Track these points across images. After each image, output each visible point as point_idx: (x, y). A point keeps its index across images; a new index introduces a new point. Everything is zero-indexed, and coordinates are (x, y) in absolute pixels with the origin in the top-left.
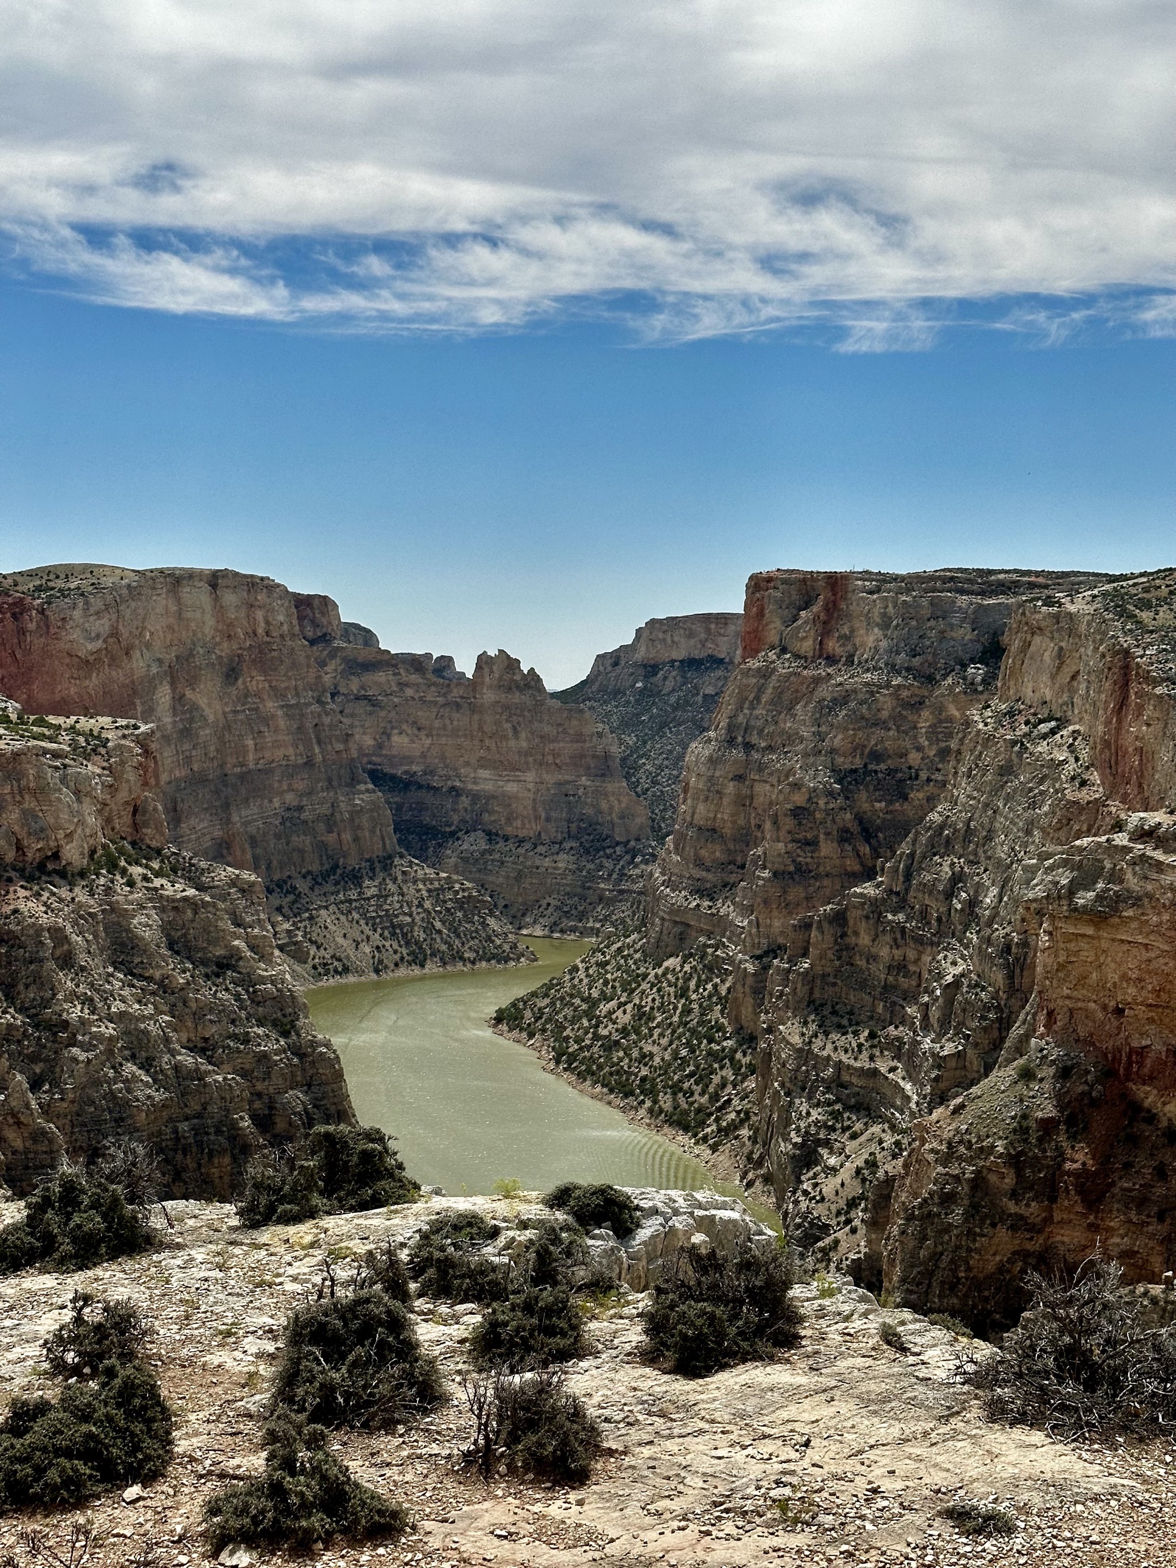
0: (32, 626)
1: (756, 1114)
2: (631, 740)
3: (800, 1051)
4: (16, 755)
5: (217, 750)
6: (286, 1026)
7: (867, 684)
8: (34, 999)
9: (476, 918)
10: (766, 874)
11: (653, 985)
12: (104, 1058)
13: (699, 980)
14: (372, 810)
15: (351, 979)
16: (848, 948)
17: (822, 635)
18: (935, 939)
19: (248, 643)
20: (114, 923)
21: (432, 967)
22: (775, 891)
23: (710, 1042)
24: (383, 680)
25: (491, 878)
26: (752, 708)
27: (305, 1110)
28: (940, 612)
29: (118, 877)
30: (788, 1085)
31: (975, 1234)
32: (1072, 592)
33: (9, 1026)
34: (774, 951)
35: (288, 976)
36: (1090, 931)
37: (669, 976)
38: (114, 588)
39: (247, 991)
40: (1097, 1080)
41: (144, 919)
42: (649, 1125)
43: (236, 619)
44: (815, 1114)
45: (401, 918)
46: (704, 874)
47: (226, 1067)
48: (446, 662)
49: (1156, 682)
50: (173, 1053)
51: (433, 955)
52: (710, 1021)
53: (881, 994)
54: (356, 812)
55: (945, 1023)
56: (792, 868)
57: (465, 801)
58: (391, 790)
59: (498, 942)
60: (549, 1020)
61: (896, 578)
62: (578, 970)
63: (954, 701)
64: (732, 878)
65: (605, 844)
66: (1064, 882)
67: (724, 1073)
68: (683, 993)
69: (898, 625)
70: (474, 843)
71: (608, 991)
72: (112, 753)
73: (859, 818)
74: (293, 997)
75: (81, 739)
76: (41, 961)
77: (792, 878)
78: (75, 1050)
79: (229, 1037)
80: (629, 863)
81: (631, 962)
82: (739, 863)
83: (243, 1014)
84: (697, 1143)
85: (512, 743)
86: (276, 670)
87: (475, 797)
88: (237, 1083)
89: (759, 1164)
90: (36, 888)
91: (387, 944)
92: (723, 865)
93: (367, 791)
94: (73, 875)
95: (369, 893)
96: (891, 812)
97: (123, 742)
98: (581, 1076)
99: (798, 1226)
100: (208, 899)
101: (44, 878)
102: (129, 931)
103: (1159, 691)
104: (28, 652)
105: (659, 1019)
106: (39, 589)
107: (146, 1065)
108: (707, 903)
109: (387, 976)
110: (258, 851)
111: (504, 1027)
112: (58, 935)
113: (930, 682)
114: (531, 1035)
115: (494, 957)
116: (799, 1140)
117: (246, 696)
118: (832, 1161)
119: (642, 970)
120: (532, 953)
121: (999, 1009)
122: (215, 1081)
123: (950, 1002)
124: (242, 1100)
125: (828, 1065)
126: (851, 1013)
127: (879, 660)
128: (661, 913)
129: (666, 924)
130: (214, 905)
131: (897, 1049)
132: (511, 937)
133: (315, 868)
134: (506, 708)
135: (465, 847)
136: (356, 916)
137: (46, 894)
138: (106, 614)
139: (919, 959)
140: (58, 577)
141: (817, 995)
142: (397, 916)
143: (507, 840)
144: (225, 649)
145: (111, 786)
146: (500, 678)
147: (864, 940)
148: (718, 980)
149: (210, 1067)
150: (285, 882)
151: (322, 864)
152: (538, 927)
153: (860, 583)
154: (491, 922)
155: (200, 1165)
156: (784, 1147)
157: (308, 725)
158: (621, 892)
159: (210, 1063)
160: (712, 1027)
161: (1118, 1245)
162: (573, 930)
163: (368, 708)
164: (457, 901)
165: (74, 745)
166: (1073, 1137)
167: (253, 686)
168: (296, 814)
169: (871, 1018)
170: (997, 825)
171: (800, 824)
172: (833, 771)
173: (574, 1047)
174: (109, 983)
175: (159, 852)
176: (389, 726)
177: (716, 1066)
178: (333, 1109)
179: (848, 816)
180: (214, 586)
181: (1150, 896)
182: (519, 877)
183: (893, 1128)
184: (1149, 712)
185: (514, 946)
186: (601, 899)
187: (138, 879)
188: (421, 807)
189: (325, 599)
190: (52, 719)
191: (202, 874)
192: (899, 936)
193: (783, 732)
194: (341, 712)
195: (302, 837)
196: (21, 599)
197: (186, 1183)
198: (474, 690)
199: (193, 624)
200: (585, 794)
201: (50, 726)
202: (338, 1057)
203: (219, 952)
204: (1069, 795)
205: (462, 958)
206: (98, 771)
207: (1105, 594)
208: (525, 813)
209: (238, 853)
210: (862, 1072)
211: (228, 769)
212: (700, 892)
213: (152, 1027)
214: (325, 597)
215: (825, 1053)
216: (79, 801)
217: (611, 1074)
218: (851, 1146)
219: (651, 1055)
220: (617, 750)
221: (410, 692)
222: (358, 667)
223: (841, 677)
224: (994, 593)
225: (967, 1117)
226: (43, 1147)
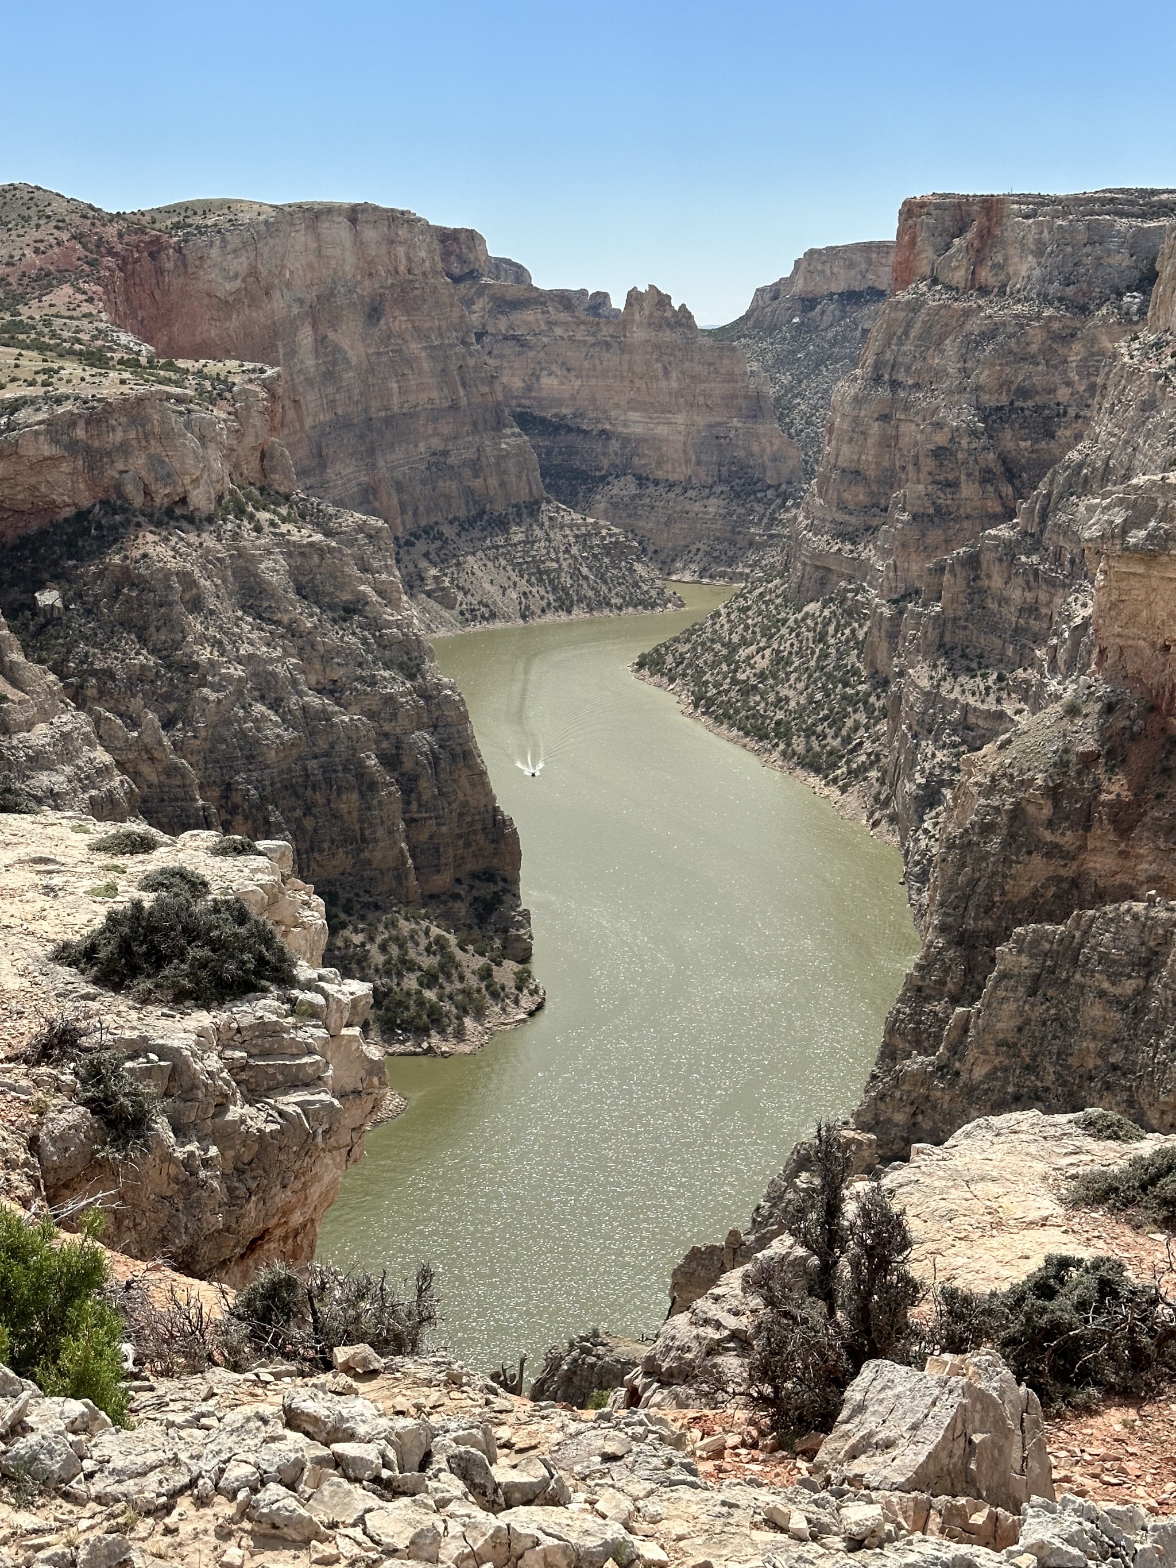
0: (169, 265)
1: (886, 757)
2: (786, 379)
3: (928, 694)
4: (140, 400)
5: (361, 394)
6: (411, 670)
7: (1017, 316)
8: (165, 641)
9: (623, 564)
10: (905, 517)
11: (792, 630)
12: (234, 698)
13: (838, 625)
14: (518, 455)
15: (499, 625)
16: (982, 591)
17: (975, 264)
18: (1068, 581)
19: (390, 281)
20: (242, 568)
21: (579, 614)
22: (913, 535)
23: (844, 687)
24: (531, 318)
25: (641, 524)
26: (900, 344)
27: (432, 750)
28: (1097, 237)
29: (246, 522)
30: (915, 727)
31: (1012, 861)
33: (143, 667)
34: (908, 595)
35: (415, 621)
36: (1141, 569)
37: (809, 622)
38: (252, 224)
39: (374, 636)
40: (1139, 715)
41: (271, 564)
42: (782, 767)
43: (377, 256)
44: (940, 755)
45: (548, 564)
46: (847, 517)
47: (354, 708)
50: (301, 694)
51: (580, 600)
52: (846, 666)
53: (1011, 636)
54: (503, 457)
55: (1070, 665)
56: (931, 511)
57: (615, 445)
58: (541, 433)
59: (645, 588)
60: (690, 665)
61: (1055, 201)
62: (720, 615)
63: (1107, 333)
64: (875, 522)
65: (756, 488)
66: (1118, 521)
67: (857, 716)
68: (821, 638)
69: (1052, 252)
70: (623, 488)
71: (749, 636)
72: (237, 398)
73: (1003, 459)
74: (418, 641)
75: (208, 384)
76: (171, 605)
77: (932, 521)
78: (206, 691)
79: (356, 680)
80: (780, 507)
81: (772, 607)
82: (882, 506)
83: (370, 657)
84: (827, 785)
85: (663, 384)
86: (418, 309)
87: (626, 440)
88: (363, 724)
89: (886, 804)
90: (164, 533)
91: (534, 590)
92: (865, 509)
93: (513, 434)
94: (201, 521)
95: (516, 539)
96: (1037, 451)
97: (249, 386)
98: (718, 720)
99: (917, 863)
100: (334, 544)
101: (172, 523)
102: (256, 575)
104: (167, 293)
105: (797, 664)
106: (177, 226)
107: (275, 705)
108: (849, 547)
109: (534, 622)
110: (405, 497)
111: (646, 672)
112: (186, 579)
113: (1083, 313)
114: (672, 680)
115: (641, 602)
116: (923, 781)
117: (389, 337)
119: (783, 615)
120: (679, 599)
122: (342, 721)
124: (369, 740)
125: (955, 708)
126: (981, 656)
127: (1031, 289)
128: (803, 558)
129: (808, 568)
130: (340, 550)
131: (1025, 691)
132: (658, 583)
133: (462, 513)
134: (657, 347)
135: (615, 492)
136: (503, 562)
137: (174, 539)
138: (243, 252)
139: (1051, 602)
140: (195, 213)
141: (948, 638)
142: (543, 562)
143: (657, 484)
144: (367, 288)
145: (237, 431)
146: (651, 316)
147: (997, 582)
148: (856, 625)
149: (337, 708)
150: (432, 528)
151: (469, 510)
152: (687, 572)
153: (1016, 206)
154: (638, 567)
155: (329, 801)
156: (909, 787)
157: (452, 367)
158: (771, 536)
159: (338, 704)
160: (848, 672)
161: (1146, 870)
162: (722, 575)
163: (517, 349)
164: (604, 546)
165: (200, 390)
166: (1111, 770)
167: (396, 326)
168: (442, 459)
169: (1001, 661)
170: (1137, 463)
171: (941, 465)
172: (978, 409)
173: (712, 691)
174: (238, 626)
175: (287, 498)
176: (538, 367)
177: (850, 709)
178: (458, 750)
179: (991, 456)
180: (353, 220)
182: (669, 522)
185: (661, 592)
186: (751, 544)
187: (265, 525)
188: (571, 451)
189: (472, 234)
190: (181, 363)
191: (330, 520)
192: (1032, 579)
193: (931, 368)
194: (490, 353)
195: (448, 483)
196: (158, 238)
197: (316, 817)
198: (624, 328)
199: (333, 262)
200: (737, 436)
201: (177, 370)
202: (462, 700)
203: (346, 597)
205: (608, 604)
206: (224, 416)
208: (675, 456)
209: (384, 499)
210: (989, 715)
211: (373, 413)
212: (842, 536)
213: (279, 669)
214: (472, 231)
215: (952, 696)
216: (204, 445)
217: (747, 718)
219: (787, 699)
220: (771, 391)
221: (558, 331)
222: (506, 305)
223: (993, 310)
224: (1155, 215)
225: (1012, 751)
226: (177, 781)
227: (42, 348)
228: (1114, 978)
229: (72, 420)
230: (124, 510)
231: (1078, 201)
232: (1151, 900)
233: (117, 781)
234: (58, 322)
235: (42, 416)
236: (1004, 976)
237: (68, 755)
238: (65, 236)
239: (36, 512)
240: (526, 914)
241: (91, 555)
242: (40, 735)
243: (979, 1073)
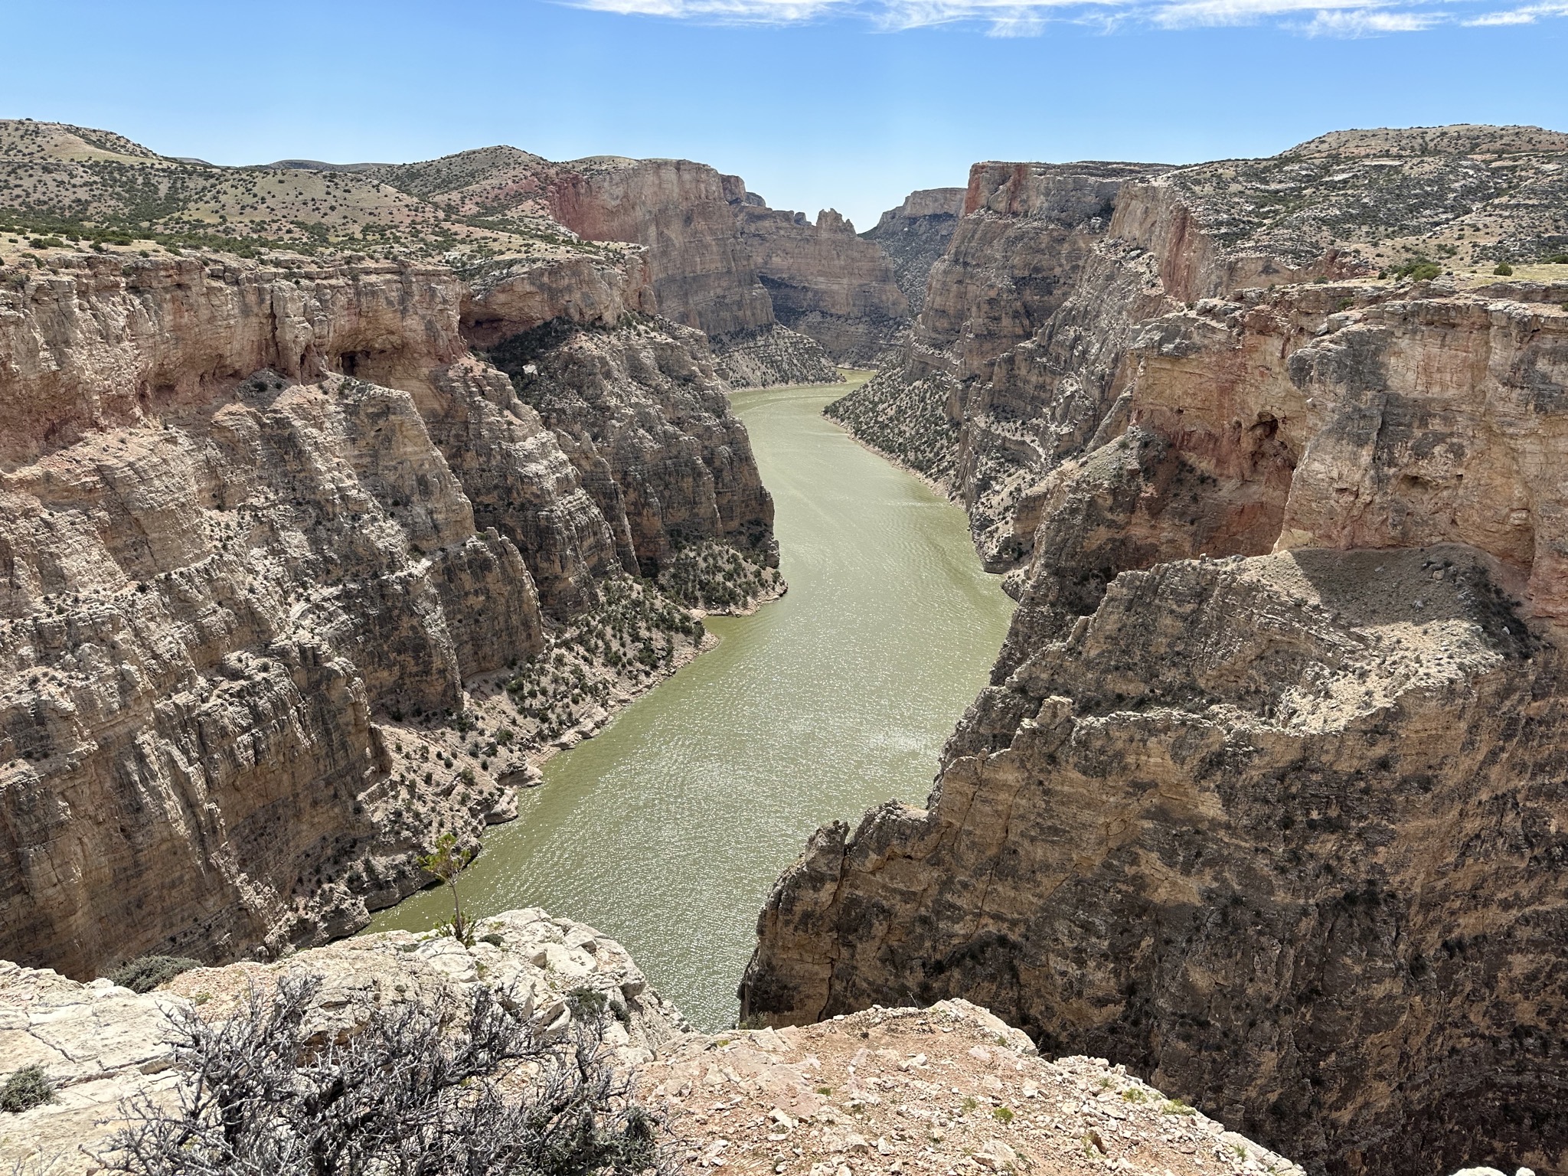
0: (583, 191)
1: (958, 464)
2: (900, 261)
3: (984, 431)
4: (578, 262)
5: (681, 264)
6: (719, 413)
7: (1035, 228)
8: (592, 394)
9: (815, 358)
10: (972, 336)
11: (907, 395)
12: (628, 426)
13: (932, 393)
14: (762, 298)
15: (751, 389)
16: (1015, 376)
17: (1011, 200)
18: (1062, 372)
19: (697, 203)
20: (631, 356)
21: (792, 384)
22: (976, 345)
23: (936, 426)
24: (768, 225)
25: (823, 337)
26: (970, 242)
27: (730, 456)
28: (1079, 186)
29: (632, 331)
30: (976, 448)
31: (1088, 530)
32: (1156, 176)
33: (580, 408)
34: (973, 378)
35: (719, 387)
36: (1168, 366)
37: (916, 391)
38: (625, 170)
39: (700, 394)
40: (1163, 449)
41: (646, 354)
42: (902, 467)
43: (690, 188)
44: (990, 464)
45: (776, 357)
46: (937, 335)
47: (690, 433)
48: (801, 215)
49: (1201, 227)
50: (663, 425)
51: (793, 377)
52: (937, 415)
53: (1030, 401)
54: (754, 300)
55: (1064, 417)
56: (986, 333)
57: (810, 295)
58: (772, 287)
59: (826, 371)
60: (852, 413)
61: (1054, 167)
62: (867, 387)
63: (1083, 238)
64: (953, 338)
65: (884, 319)
66: (1157, 338)
67: (943, 442)
68: (923, 400)
69: (1054, 194)
70: (815, 318)
71: (884, 398)
72: (627, 262)
73: (1025, 305)
74: (722, 398)
75: (611, 254)
76: (595, 374)
77: (986, 338)
78: (614, 421)
79: (691, 417)
80: (896, 330)
81: (896, 383)
82: (957, 330)
83: (698, 406)
84: (926, 477)
85: (836, 262)
86: (711, 218)
87: (816, 292)
88: (695, 441)
89: (959, 488)
90: (591, 335)
91: (769, 371)
92: (948, 331)
93: (759, 288)
94: (609, 329)
95: (760, 344)
96: (1043, 301)
97: (632, 256)
98: (868, 442)
100: (678, 344)
101: (594, 330)
102: (639, 360)
103: (1203, 232)
104: (581, 206)
105: (910, 413)
106: (586, 170)
107: (650, 430)
108: (938, 352)
109: (768, 388)
110: (703, 319)
111: (829, 415)
112: (602, 359)
113: (1070, 227)
114: (843, 420)
115: (824, 379)
116: (981, 477)
117: (696, 233)
118: (997, 488)
119: (902, 387)
120: (844, 377)
121: (1095, 409)
122: (684, 440)
123: (1068, 406)
124: (698, 450)
125: (999, 438)
126: (1013, 411)
127: (1042, 214)
128: (913, 357)
129: (916, 363)
130: (682, 347)
131: (1036, 431)
132: (833, 369)
133: (732, 329)
134: (834, 242)
135: (810, 319)
136: (753, 356)
137: (596, 339)
138: (621, 184)
139: (1052, 383)
140: (595, 163)
141: (995, 401)
142: (774, 356)
143: (832, 316)
144: (684, 206)
145: (627, 281)
146: (831, 225)
147: (1024, 372)
148: (942, 393)
149: (682, 433)
150: (717, 337)
151: (736, 328)
152: (847, 364)
153: (1034, 169)
154: (823, 360)
155: (677, 482)
156: (972, 480)
157: (728, 250)
158: (892, 345)
159: (681, 430)
160: (938, 418)
162: (865, 365)
163: (760, 241)
164: (805, 349)
165: (607, 257)
166: (1147, 479)
167: (699, 228)
168: (722, 300)
169: (1024, 414)
170: (1103, 309)
171: (992, 308)
172: (1012, 278)
173: (864, 427)
174: (629, 387)
175: (653, 318)
176: (771, 252)
177: (939, 438)
179: (1019, 304)
180: (678, 169)
181: (1206, 347)
182: (837, 337)
183: (1031, 471)
184: (1196, 244)
185: (834, 374)
186: (880, 349)
187: (643, 332)
188: (787, 298)
189: (737, 178)
190: (595, 243)
191: (675, 330)
192: (1042, 370)
193: (986, 256)
194: (746, 243)
195: (725, 313)
196: (577, 176)
198: (817, 232)
199: (667, 192)
200: (874, 291)
201: (594, 246)
202: (745, 429)
203: (685, 373)
204: (1145, 292)
205: (807, 379)
206: (620, 272)
207: (1175, 176)
208: (842, 301)
210: (1017, 442)
211: (687, 274)
212: (935, 346)
213: (652, 412)
215: (997, 432)
216: (611, 288)
217: (884, 441)
218: (1008, 480)
219: (905, 432)
220: (892, 267)
221: (782, 232)
222: (755, 218)
223: (1020, 224)
224: (1110, 176)
225: (1089, 468)
226: (600, 470)
227: (521, 233)
228: (1180, 603)
229: (541, 272)
230: (569, 322)
231: (1069, 167)
232: (1203, 560)
233: (570, 469)
234: (526, 220)
235: (525, 269)
236: (1112, 599)
237: (545, 455)
238: (528, 174)
239: (523, 322)
240: (777, 543)
241: (552, 346)
242: (530, 444)
243: (1093, 653)
